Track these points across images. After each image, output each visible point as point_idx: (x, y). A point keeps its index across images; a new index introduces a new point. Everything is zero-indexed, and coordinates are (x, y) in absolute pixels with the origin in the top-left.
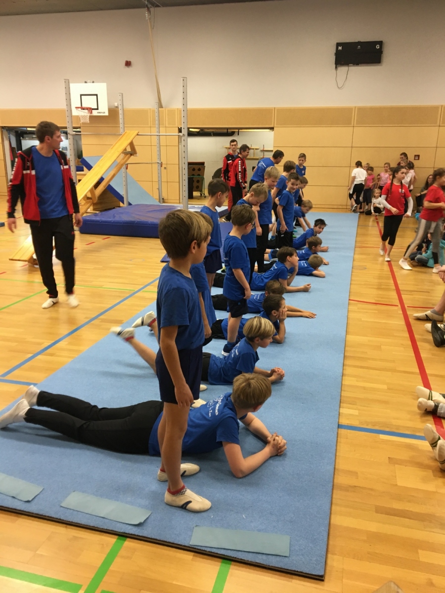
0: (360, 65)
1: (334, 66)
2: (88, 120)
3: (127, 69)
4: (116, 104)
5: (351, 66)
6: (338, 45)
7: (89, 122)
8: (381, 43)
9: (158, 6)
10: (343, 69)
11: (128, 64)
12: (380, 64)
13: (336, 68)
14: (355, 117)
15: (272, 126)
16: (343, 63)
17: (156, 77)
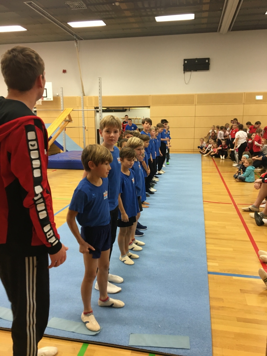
0: (197, 71)
1: (183, 72)
3: (64, 74)
4: (57, 94)
5: (192, 72)
6: (185, 60)
7: (41, 104)
8: (208, 59)
9: (81, 39)
10: (188, 74)
11: (64, 71)
12: (208, 71)
13: (184, 73)
14: (196, 100)
15: (149, 105)
16: (188, 70)
17: (81, 78)
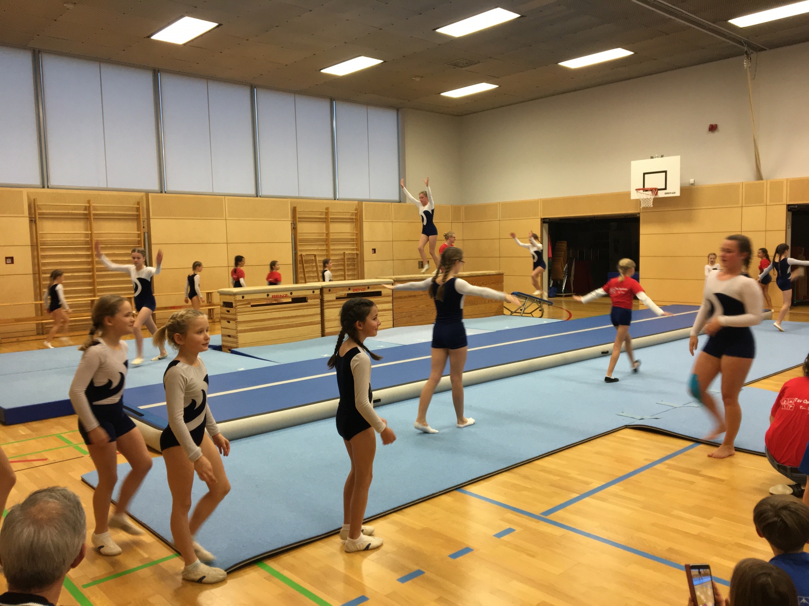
2: (652, 203)
3: (711, 135)
4: (692, 181)
7: (652, 206)
9: (763, 50)
11: (713, 128)
17: (755, 141)
